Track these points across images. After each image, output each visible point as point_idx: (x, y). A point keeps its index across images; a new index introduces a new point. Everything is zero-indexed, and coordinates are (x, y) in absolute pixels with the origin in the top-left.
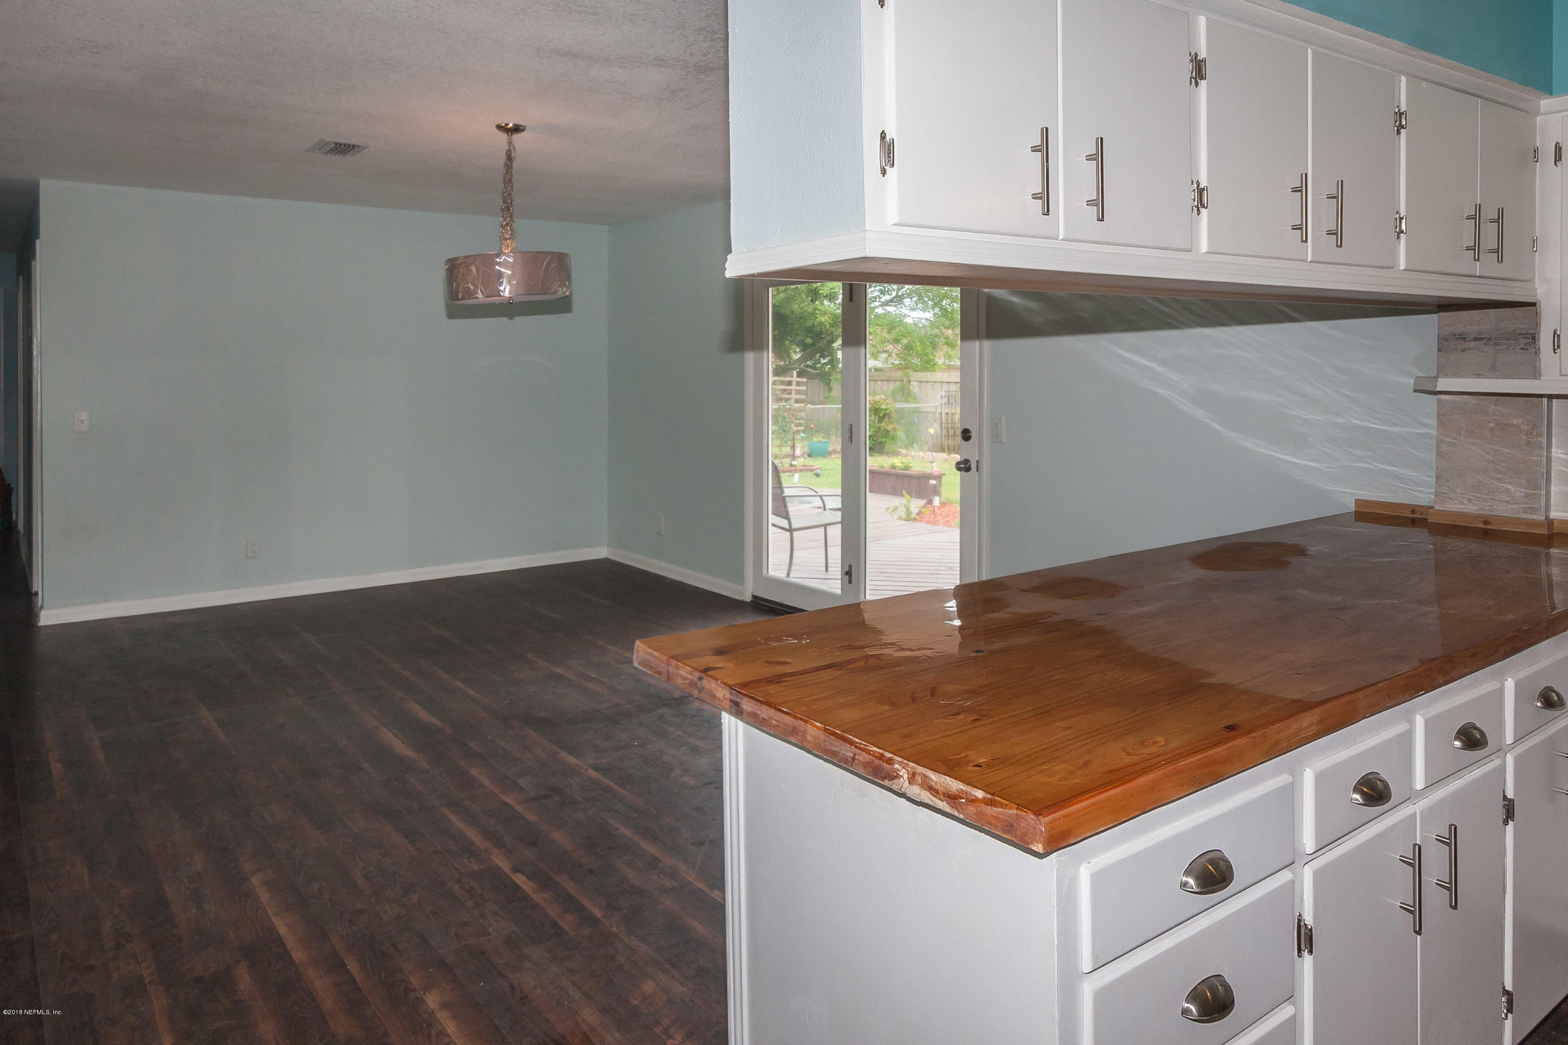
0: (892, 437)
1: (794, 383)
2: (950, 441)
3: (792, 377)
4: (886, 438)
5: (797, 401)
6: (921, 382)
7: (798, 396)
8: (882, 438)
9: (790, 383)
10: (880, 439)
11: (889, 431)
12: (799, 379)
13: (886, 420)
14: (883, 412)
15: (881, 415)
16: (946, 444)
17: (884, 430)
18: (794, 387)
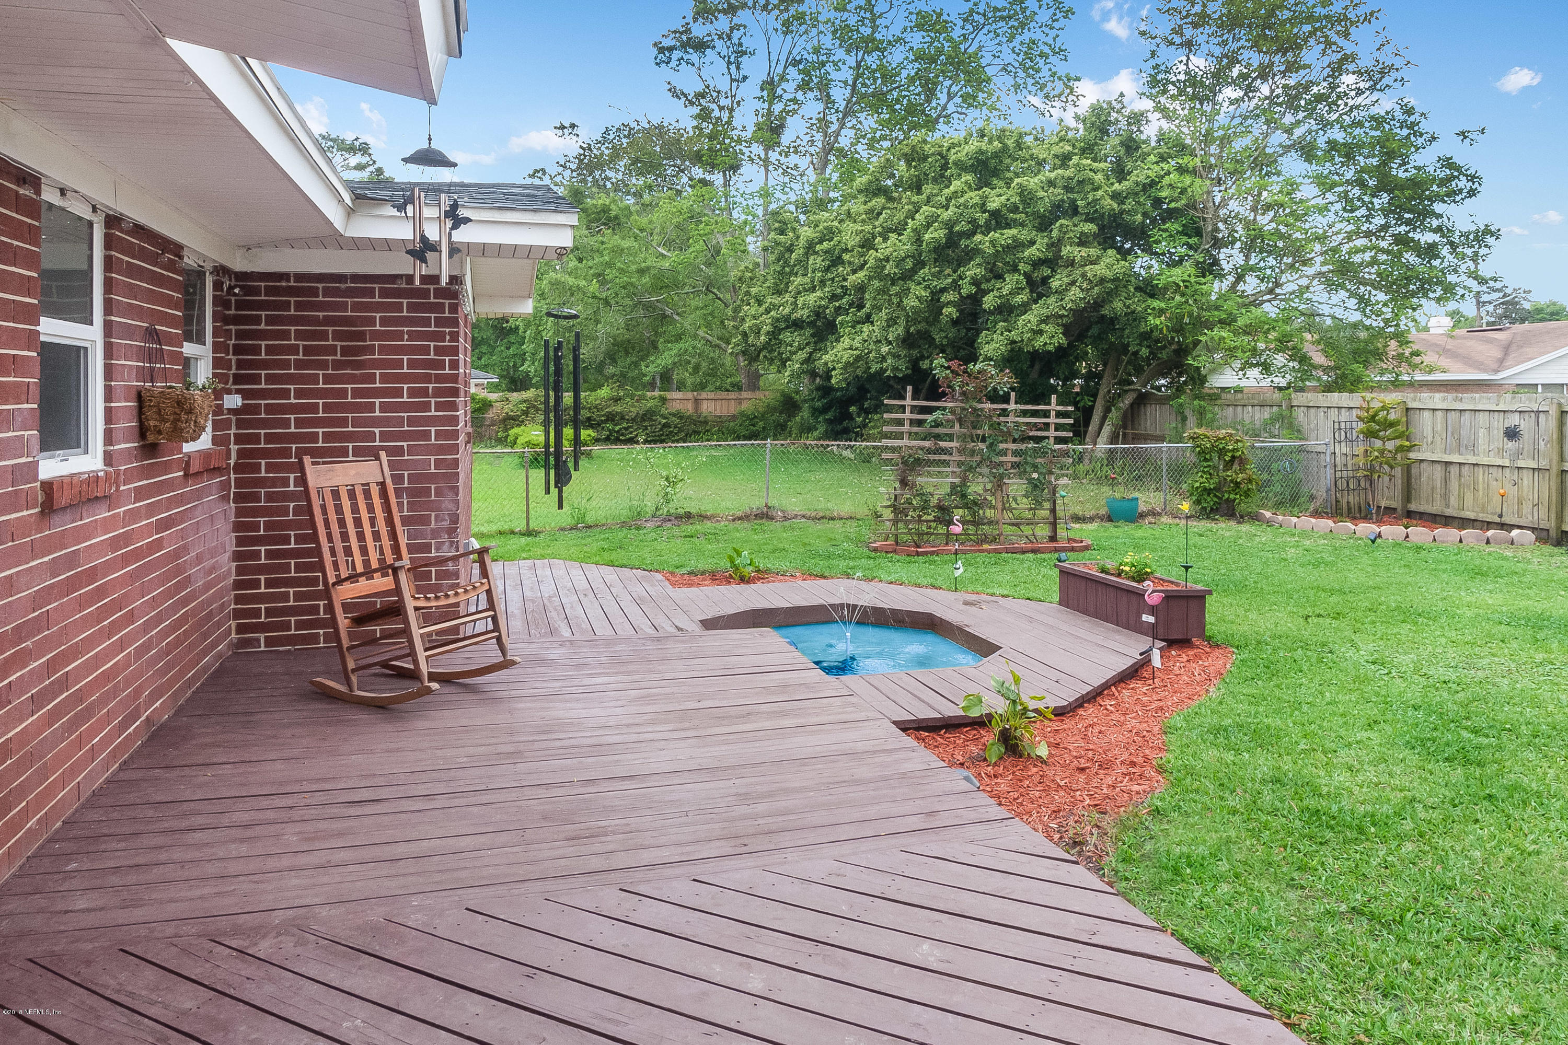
0: (1245, 492)
1: (1053, 413)
2: (1351, 497)
3: (1049, 404)
4: (1236, 494)
5: (1059, 440)
6: (1308, 407)
7: (1059, 434)
8: (1230, 493)
9: (1046, 414)
10: (1226, 496)
11: (1240, 483)
12: (1060, 408)
13: (1236, 466)
14: (1230, 454)
15: (1227, 458)
16: (1345, 501)
17: (1232, 481)
18: (1052, 420)
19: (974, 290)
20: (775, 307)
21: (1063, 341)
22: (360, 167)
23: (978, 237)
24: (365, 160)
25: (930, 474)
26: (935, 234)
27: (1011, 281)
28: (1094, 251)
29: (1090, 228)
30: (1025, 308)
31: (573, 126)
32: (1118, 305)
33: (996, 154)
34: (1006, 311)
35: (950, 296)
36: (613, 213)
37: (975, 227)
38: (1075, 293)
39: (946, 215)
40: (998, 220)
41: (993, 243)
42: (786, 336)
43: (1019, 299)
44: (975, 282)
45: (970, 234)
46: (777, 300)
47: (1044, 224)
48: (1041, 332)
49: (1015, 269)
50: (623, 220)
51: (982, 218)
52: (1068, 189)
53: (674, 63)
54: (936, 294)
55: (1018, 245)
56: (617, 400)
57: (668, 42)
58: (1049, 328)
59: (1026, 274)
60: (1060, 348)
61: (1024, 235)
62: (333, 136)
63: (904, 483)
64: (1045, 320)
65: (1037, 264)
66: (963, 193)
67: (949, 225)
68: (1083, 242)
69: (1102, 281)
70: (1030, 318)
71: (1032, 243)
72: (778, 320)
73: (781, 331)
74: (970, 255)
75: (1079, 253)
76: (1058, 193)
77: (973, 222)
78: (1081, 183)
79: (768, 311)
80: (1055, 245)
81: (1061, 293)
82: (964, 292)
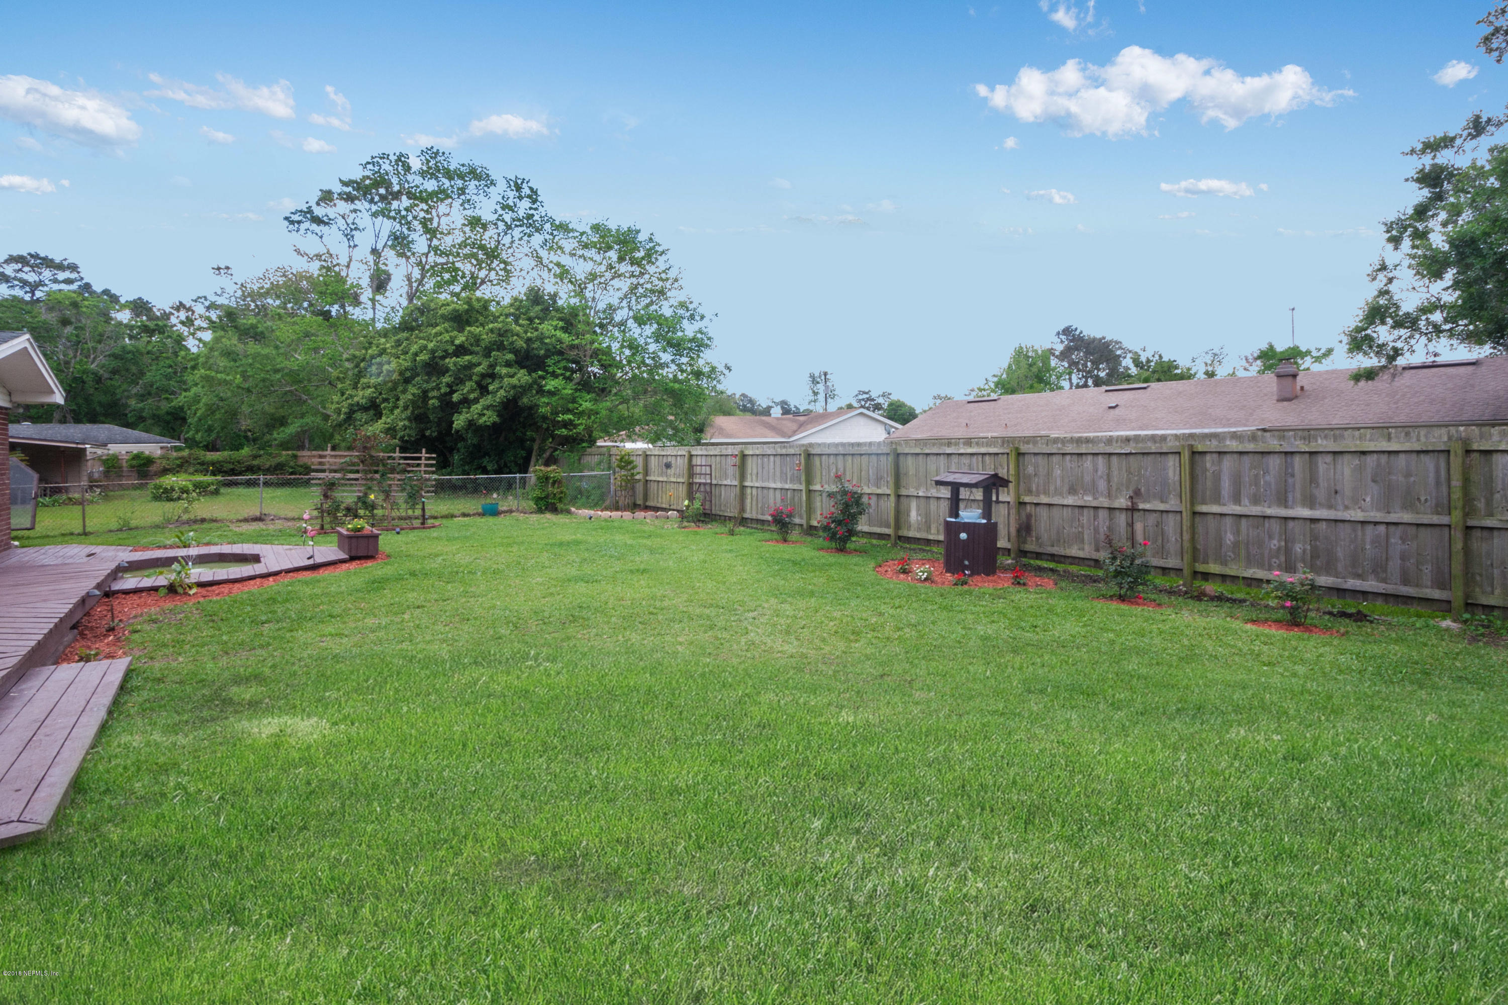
0: (562, 499)
1: (423, 458)
4: (556, 500)
7: (427, 469)
8: (553, 499)
9: (419, 459)
10: (551, 501)
11: (556, 494)
12: (427, 456)
13: (556, 485)
14: (552, 479)
16: (621, 502)
17: (552, 493)
18: (423, 462)
19: (448, 390)
20: (351, 396)
21: (497, 419)
22: (68, 281)
23: (447, 360)
24: (73, 276)
25: (344, 491)
26: (423, 357)
27: (469, 385)
28: (512, 371)
29: (510, 356)
30: (476, 400)
31: (228, 268)
32: (525, 400)
33: (467, 311)
34: (466, 402)
35: (435, 393)
36: (260, 330)
37: (447, 355)
38: (502, 393)
39: (431, 345)
40: (461, 350)
41: (455, 364)
42: (358, 415)
43: (472, 396)
44: (448, 385)
45: (443, 358)
46: (354, 392)
47: (487, 352)
48: (484, 415)
49: (470, 379)
50: (267, 335)
51: (451, 349)
52: (500, 335)
53: (302, 231)
54: (425, 392)
55: (471, 366)
56: (255, 457)
57: (296, 218)
58: (488, 413)
59: (476, 383)
60: (494, 424)
61: (474, 359)
62: (42, 255)
63: (326, 496)
64: (487, 408)
65: (483, 376)
66: (441, 334)
67: (433, 352)
68: (508, 364)
69: (514, 387)
70: (477, 408)
71: (479, 364)
72: (352, 405)
73: (354, 412)
74: (444, 371)
75: (504, 371)
76: (493, 337)
77: (446, 351)
78: (506, 331)
79: (347, 399)
80: (492, 366)
81: (494, 393)
82: (443, 391)
